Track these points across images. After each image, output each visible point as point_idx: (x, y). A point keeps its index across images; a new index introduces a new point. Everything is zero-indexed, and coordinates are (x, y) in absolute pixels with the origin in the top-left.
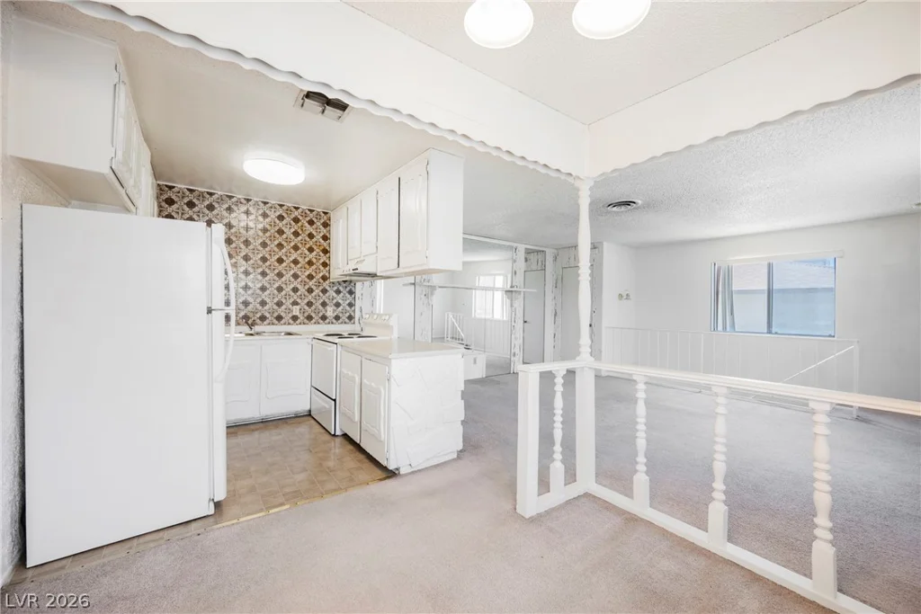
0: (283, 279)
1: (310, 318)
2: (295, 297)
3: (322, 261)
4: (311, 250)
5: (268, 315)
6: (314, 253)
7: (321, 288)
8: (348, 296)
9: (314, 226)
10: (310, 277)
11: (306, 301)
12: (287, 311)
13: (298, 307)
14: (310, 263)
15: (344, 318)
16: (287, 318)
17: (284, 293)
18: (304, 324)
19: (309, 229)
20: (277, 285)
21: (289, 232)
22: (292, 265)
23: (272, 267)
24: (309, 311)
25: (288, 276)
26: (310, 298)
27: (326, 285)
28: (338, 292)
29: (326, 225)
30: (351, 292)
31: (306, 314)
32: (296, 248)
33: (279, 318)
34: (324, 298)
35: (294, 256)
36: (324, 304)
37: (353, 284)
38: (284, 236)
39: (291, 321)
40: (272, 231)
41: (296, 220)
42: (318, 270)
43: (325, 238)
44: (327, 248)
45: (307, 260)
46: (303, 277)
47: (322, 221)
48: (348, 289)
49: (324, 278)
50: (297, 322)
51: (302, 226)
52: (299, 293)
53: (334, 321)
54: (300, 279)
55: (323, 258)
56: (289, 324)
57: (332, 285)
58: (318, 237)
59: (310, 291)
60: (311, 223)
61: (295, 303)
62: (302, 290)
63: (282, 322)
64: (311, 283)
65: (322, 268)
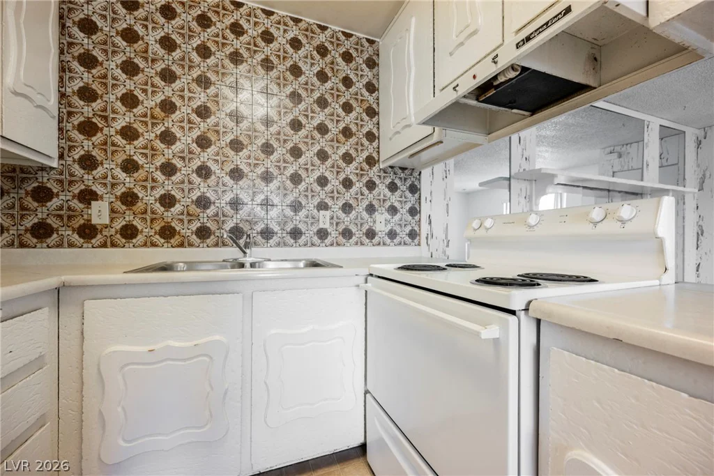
0: (302, 160)
1: (347, 234)
2: (322, 194)
3: (365, 130)
4: (347, 108)
5: (276, 228)
6: (353, 115)
7: (365, 179)
8: (408, 194)
9: (353, 65)
10: (348, 158)
11: (341, 203)
12: (310, 221)
13: (328, 213)
14: (347, 133)
15: (403, 234)
16: (310, 233)
17: (302, 186)
18: (338, 245)
19: (344, 68)
20: (290, 171)
21: (309, 72)
22: (317, 135)
23: (282, 137)
24: (347, 220)
25: (309, 155)
26: (348, 196)
27: (373, 173)
28: (393, 187)
29: (372, 64)
30: (414, 189)
31: (341, 228)
32: (322, 103)
33: (296, 234)
34: (370, 197)
35: (320, 117)
36: (371, 209)
37: (416, 174)
38: (302, 79)
39: (316, 239)
40: (282, 68)
41: (322, 51)
42: (359, 146)
43: (371, 88)
44: (374, 106)
45: (342, 125)
46: (335, 157)
47: (366, 56)
48: (409, 183)
49: (371, 161)
50: (328, 241)
51: (332, 63)
52: (329, 188)
53: (388, 241)
54: (329, 163)
55: (369, 126)
56: (313, 245)
57: (383, 174)
58: (359, 85)
59: (347, 184)
60: (347, 57)
61: (323, 206)
62: (334, 183)
63: (302, 240)
64: (350, 170)
65: (366, 143)
